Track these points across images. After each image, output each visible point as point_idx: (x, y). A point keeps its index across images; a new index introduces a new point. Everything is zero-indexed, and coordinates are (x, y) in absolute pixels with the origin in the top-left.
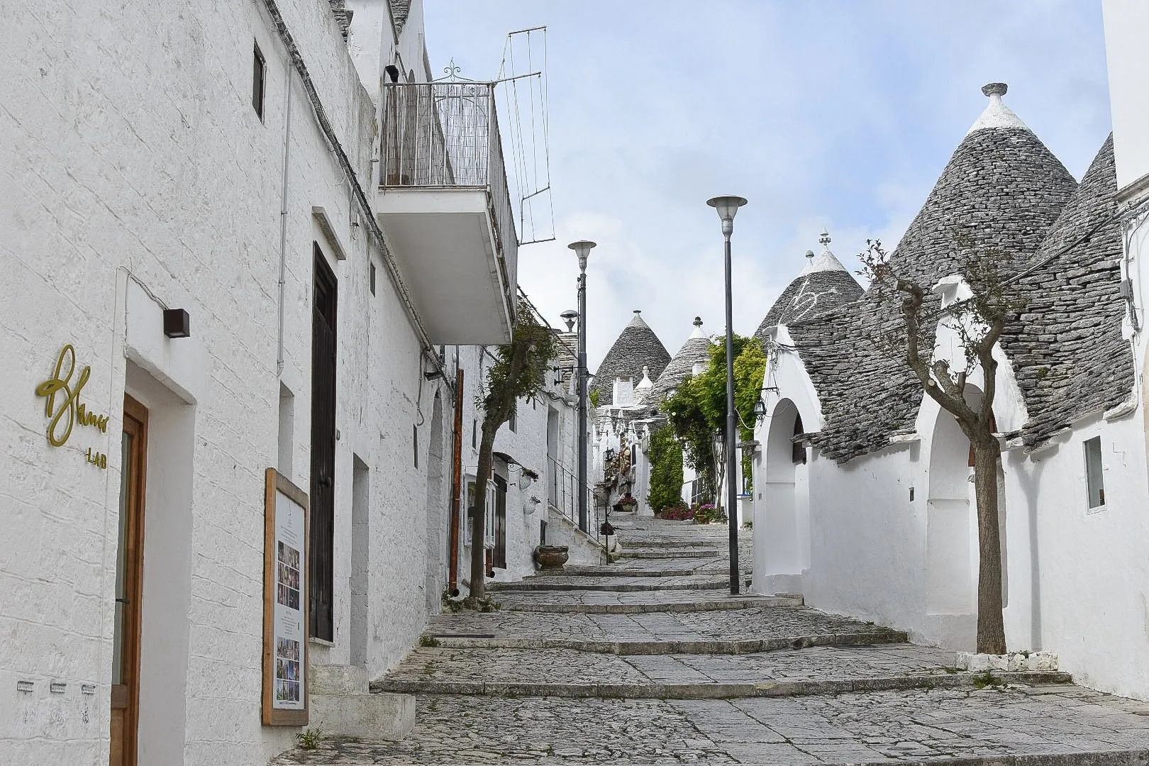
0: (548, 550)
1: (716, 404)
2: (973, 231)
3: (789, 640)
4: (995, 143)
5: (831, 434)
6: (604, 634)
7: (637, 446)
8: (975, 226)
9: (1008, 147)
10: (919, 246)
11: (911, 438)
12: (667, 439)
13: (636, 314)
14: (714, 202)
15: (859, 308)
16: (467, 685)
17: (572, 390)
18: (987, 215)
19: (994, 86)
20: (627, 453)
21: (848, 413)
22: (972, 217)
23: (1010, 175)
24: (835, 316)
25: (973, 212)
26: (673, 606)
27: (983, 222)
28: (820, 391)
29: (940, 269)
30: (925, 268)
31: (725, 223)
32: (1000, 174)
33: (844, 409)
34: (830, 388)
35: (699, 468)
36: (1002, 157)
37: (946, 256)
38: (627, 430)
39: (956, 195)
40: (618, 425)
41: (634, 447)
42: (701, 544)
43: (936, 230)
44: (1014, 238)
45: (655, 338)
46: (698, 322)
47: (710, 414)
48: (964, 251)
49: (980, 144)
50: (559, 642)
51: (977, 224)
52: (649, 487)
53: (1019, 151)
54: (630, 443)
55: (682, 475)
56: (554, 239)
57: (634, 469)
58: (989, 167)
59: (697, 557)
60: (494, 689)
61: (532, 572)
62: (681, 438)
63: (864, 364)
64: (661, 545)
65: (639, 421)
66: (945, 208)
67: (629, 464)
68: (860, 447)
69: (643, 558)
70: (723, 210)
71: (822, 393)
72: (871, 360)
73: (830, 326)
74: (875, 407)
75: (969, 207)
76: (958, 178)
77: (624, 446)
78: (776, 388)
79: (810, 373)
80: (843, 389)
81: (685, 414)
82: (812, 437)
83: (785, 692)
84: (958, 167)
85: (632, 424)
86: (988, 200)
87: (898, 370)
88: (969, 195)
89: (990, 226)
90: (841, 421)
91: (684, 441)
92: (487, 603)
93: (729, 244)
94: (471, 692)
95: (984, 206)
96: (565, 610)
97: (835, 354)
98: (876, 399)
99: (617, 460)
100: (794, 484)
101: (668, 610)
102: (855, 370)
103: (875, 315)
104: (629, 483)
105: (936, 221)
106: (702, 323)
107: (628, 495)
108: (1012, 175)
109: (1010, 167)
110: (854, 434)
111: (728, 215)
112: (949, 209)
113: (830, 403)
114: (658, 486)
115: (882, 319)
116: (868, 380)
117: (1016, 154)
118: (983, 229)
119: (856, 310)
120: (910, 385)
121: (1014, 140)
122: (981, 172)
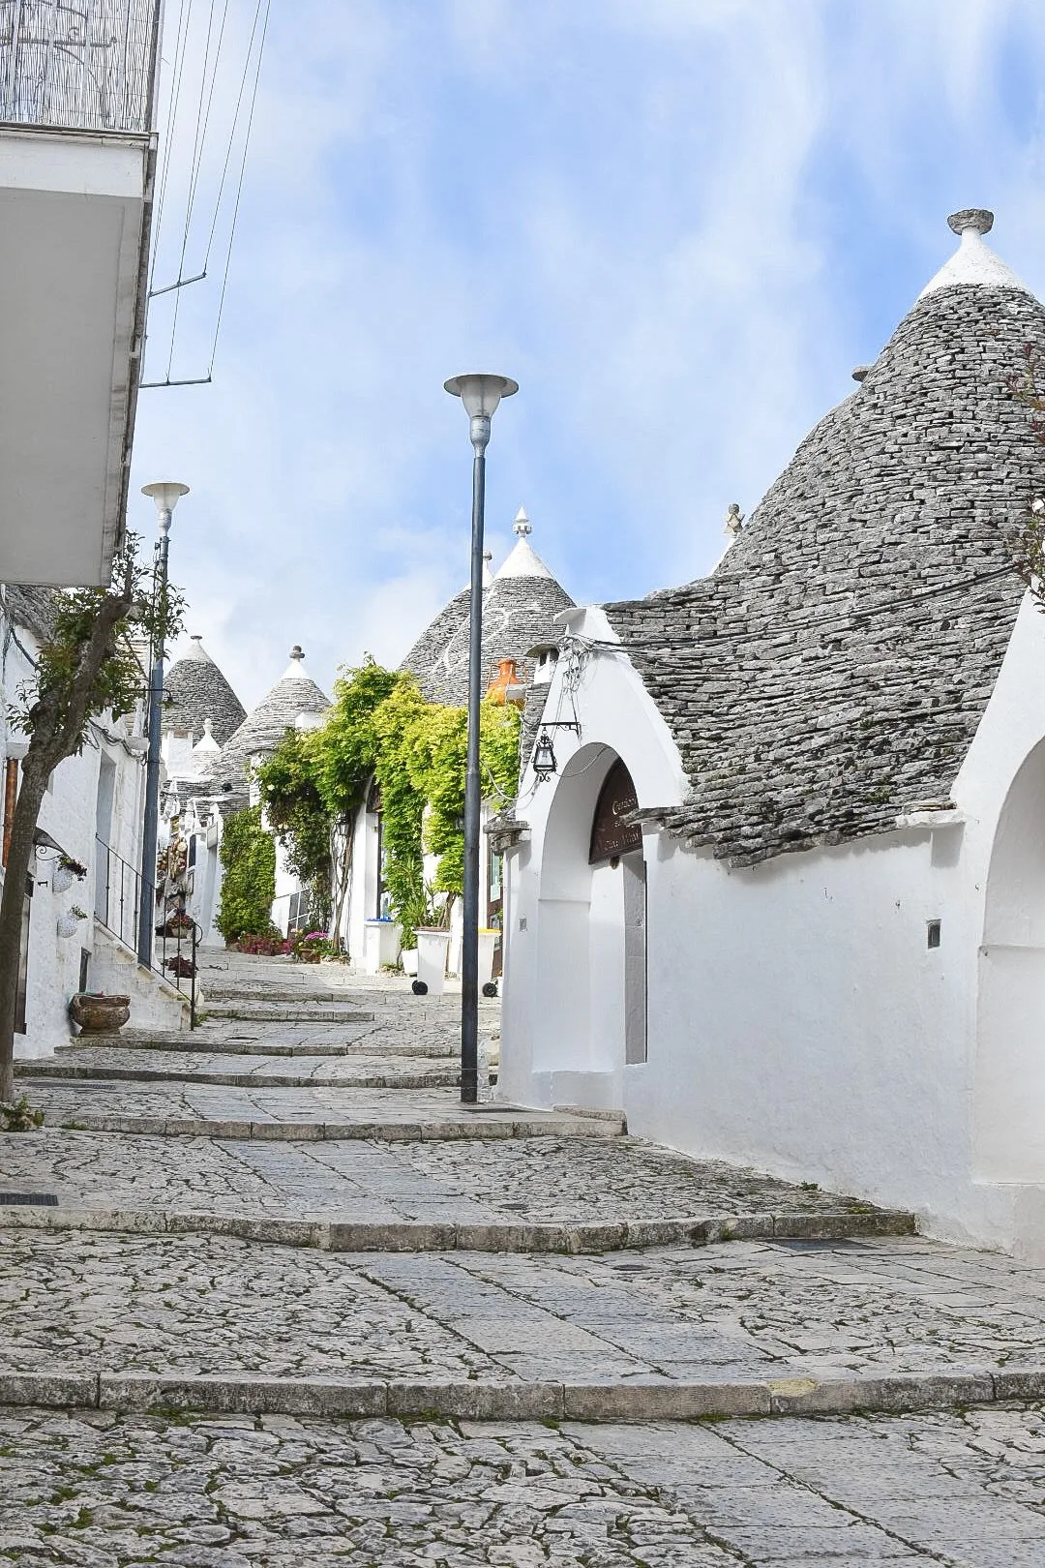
0: (94, 1001)
1: (341, 776)
2: (954, 455)
3: (681, 1226)
4: (980, 309)
5: (711, 810)
6: (284, 1195)
7: (198, 837)
8: (958, 448)
9: (1004, 317)
10: (851, 479)
11: (945, 818)
12: (252, 828)
13: (195, 641)
14: (459, 385)
15: (738, 583)
16: (52, 1381)
17: (137, 730)
18: (978, 429)
19: (971, 215)
20: (182, 847)
21: (742, 770)
22: (950, 432)
23: (1011, 365)
24: (692, 597)
25: (951, 423)
26: (380, 1129)
27: (971, 442)
28: (676, 730)
29: (898, 519)
30: (867, 516)
31: (477, 424)
32: (995, 361)
33: (730, 765)
34: (695, 726)
35: (305, 875)
36: (995, 334)
37: (907, 497)
38: (184, 811)
39: (914, 393)
40: (168, 804)
41: (193, 838)
42: (330, 998)
43: (883, 452)
44: (1030, 473)
45: (221, 678)
46: (299, 654)
47: (331, 789)
48: (943, 489)
49: (952, 308)
50: (202, 1219)
51: (961, 444)
52: (220, 901)
53: (1024, 326)
54: (186, 832)
55: (274, 885)
56: (209, 380)
57: (192, 873)
58: (972, 348)
59: (336, 1021)
60: (124, 1393)
61: (66, 1040)
62: (280, 826)
63: (758, 683)
64: (264, 998)
65: (205, 799)
66: (896, 414)
67: (184, 864)
68: (795, 835)
69: (246, 1019)
70: (474, 401)
71: (680, 733)
72: (774, 676)
73: (683, 612)
74: (802, 762)
75: (942, 415)
76: (917, 364)
77: (175, 836)
78: (576, 724)
79: (654, 696)
80: (720, 728)
81: (289, 789)
82: (668, 815)
83: (839, 1404)
84: (914, 347)
85: (192, 803)
86: (977, 404)
87: (844, 696)
88: (940, 394)
89: (983, 450)
90: (729, 787)
91: (284, 831)
92: (18, 1114)
93: (482, 460)
94: (64, 1400)
95: (971, 414)
96: (170, 1130)
97: (698, 663)
98: (804, 747)
99: (164, 858)
100: (590, 904)
101: (371, 1136)
102: (741, 694)
103: (772, 597)
104: (183, 895)
105: (880, 438)
106: (303, 656)
107: (181, 912)
108: (1016, 367)
109: (1011, 351)
110: (769, 811)
111: (483, 410)
112: (904, 416)
113: (699, 752)
114: (233, 900)
115: (787, 603)
116: (774, 712)
117: (1018, 331)
118: (974, 453)
119: (732, 587)
120: (880, 723)
121: (1013, 308)
122: (959, 357)
